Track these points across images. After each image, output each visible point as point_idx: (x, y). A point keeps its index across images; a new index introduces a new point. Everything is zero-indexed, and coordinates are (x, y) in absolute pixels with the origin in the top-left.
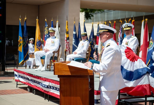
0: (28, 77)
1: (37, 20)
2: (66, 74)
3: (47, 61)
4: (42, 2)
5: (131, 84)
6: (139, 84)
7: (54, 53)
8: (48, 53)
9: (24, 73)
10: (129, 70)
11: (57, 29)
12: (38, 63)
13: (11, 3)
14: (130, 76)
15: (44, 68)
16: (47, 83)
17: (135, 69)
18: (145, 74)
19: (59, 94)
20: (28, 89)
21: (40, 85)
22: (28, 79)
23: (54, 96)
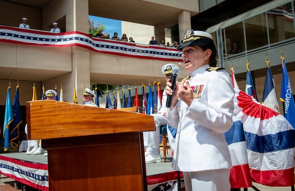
0: (13, 165)
1: (34, 88)
2: (66, 135)
4: (45, 76)
13: (6, 79)
16: (42, 173)
20: (15, 184)
21: (31, 177)
22: (12, 168)
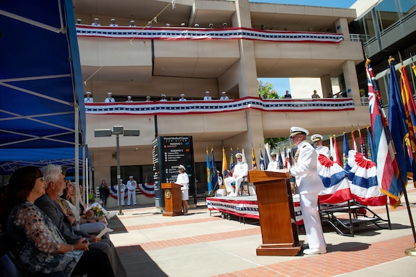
0: (221, 203)
3: (237, 186)
4: (225, 137)
5: (329, 191)
6: (338, 189)
7: (244, 177)
8: (238, 178)
9: (216, 200)
10: (325, 176)
11: (243, 155)
12: (229, 189)
13: (196, 141)
14: (327, 182)
15: (236, 194)
16: (241, 206)
17: (332, 174)
18: (343, 178)
19: (258, 214)
21: (234, 209)
23: (250, 217)
